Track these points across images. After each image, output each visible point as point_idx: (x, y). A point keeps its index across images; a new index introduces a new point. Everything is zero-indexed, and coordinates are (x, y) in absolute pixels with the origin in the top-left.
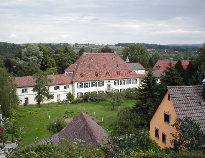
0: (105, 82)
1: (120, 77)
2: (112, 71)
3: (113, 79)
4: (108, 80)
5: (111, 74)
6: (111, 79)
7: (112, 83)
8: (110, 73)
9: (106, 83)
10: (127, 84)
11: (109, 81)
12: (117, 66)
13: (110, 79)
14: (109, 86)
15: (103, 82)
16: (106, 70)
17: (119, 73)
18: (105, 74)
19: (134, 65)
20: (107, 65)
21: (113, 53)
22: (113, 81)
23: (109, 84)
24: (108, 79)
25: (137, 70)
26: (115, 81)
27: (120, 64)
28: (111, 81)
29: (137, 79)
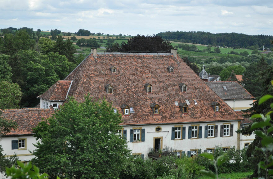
0: (147, 129)
1: (187, 118)
2: (167, 100)
3: (170, 122)
4: (156, 127)
5: (163, 110)
6: (164, 122)
7: (166, 133)
8: (162, 108)
9: (151, 134)
10: (206, 137)
11: (158, 130)
12: (180, 87)
13: (161, 122)
14: (157, 141)
15: (143, 131)
16: (151, 99)
17: (185, 108)
18: (147, 110)
19: (225, 88)
20: (153, 85)
21: (168, 54)
22: (169, 129)
23: (158, 135)
24: (155, 122)
25: (233, 100)
26: (173, 129)
27: (187, 84)
28: (164, 128)
29: (232, 123)
